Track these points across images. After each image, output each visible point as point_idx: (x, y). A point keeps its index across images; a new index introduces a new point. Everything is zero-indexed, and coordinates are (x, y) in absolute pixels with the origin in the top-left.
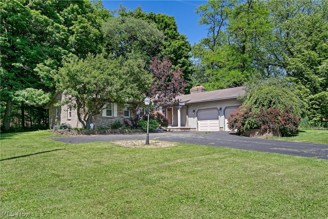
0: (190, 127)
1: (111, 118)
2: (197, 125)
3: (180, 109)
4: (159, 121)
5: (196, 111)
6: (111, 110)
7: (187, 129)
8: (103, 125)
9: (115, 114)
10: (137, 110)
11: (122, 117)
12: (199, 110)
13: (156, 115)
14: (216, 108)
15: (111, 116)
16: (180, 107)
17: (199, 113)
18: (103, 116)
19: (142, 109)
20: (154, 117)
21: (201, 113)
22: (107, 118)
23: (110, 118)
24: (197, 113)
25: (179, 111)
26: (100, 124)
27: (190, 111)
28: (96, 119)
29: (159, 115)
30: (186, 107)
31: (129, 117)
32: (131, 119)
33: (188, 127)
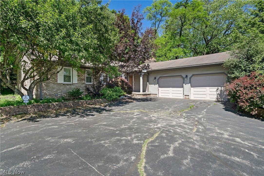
0: (150, 93)
1: (70, 85)
2: (158, 91)
3: (142, 76)
4: (123, 88)
5: (157, 79)
6: (70, 76)
7: (148, 94)
8: (59, 92)
9: (75, 80)
10: (100, 76)
11: (84, 84)
12: (160, 77)
13: (121, 82)
14: (181, 76)
15: (70, 82)
16: (143, 74)
17: (160, 80)
18: (58, 82)
19: (105, 75)
20: (118, 83)
21: (162, 80)
22: (64, 84)
23: (68, 85)
24: (158, 80)
25: (141, 78)
26: (55, 91)
27: (151, 78)
28: (49, 86)
29: (122, 81)
30: (147, 74)
31: (92, 83)
32: (93, 86)
33: (149, 93)
